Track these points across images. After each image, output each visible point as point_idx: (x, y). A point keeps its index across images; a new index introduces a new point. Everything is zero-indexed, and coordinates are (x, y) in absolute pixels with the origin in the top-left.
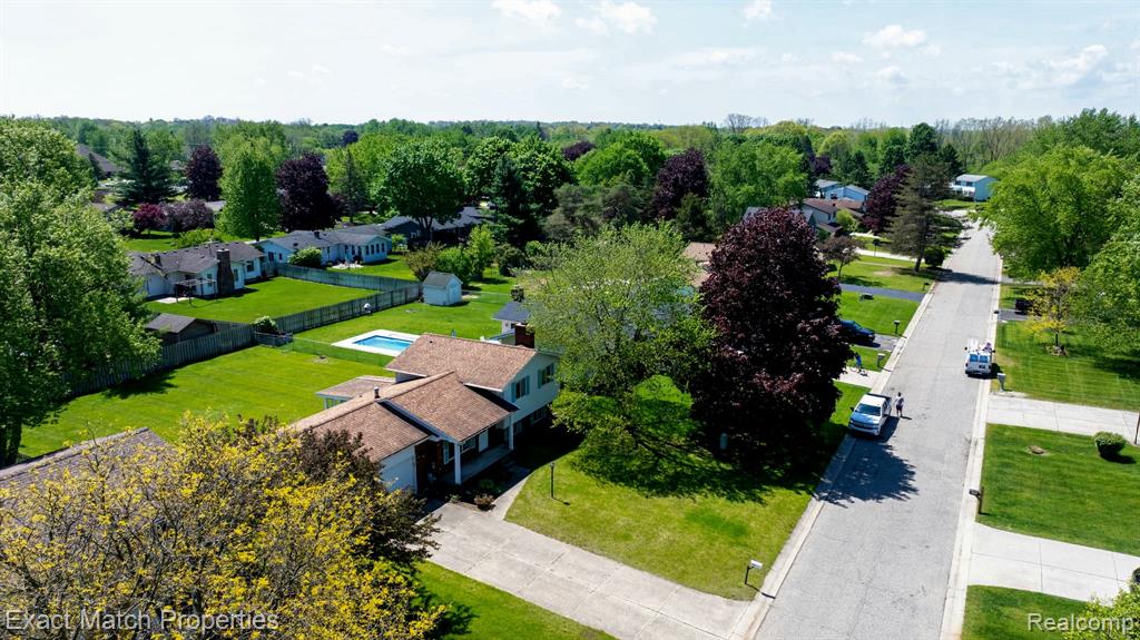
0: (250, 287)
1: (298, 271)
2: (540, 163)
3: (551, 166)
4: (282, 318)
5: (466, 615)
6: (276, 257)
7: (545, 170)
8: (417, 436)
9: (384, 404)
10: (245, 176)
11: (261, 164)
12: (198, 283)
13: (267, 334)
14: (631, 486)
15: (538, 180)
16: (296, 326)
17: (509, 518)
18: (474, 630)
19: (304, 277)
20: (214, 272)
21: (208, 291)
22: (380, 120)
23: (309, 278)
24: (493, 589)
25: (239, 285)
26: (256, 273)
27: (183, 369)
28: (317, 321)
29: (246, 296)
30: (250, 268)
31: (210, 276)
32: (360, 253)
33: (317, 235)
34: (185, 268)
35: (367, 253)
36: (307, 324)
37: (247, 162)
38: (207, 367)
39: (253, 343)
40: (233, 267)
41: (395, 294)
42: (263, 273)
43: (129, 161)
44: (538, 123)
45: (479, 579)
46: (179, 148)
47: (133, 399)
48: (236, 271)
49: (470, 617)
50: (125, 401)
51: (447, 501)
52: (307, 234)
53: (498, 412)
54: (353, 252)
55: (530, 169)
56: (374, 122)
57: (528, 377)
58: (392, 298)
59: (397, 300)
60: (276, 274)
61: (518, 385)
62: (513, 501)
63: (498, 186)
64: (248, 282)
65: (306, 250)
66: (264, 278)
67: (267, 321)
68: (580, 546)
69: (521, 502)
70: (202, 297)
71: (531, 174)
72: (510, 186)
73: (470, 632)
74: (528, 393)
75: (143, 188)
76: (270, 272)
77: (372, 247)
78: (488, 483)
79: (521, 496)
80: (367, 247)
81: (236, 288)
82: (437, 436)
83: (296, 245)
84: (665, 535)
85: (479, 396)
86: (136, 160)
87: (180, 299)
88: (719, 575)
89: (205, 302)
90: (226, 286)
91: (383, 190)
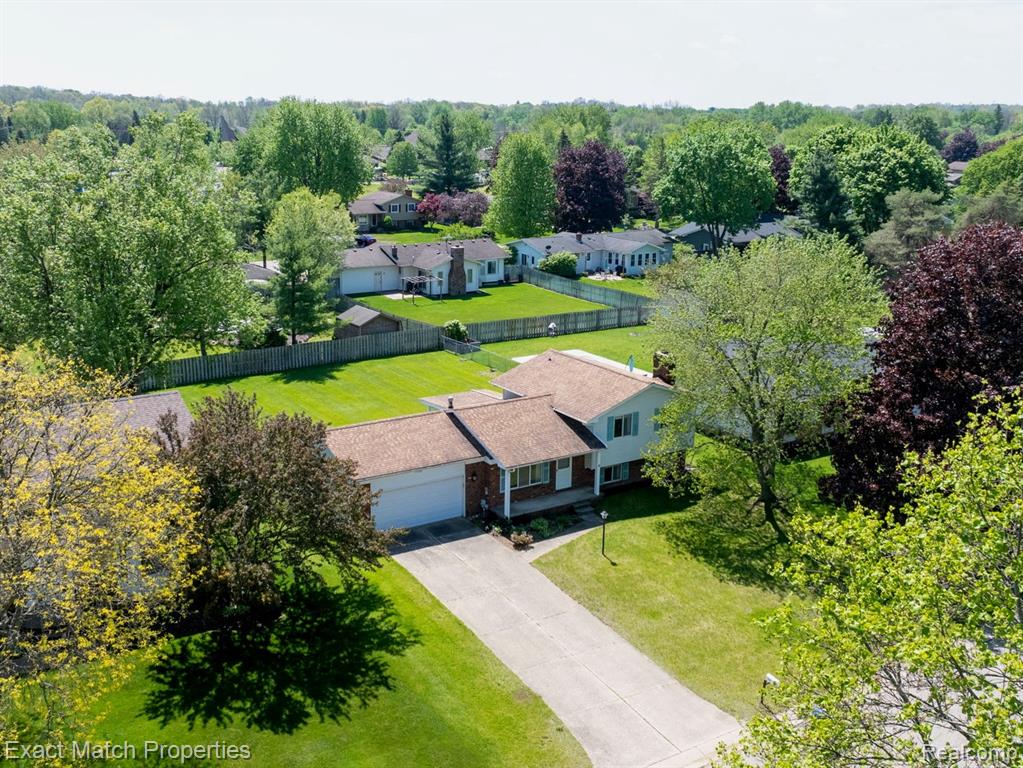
0: (484, 290)
1: (543, 278)
2: (888, 160)
3: (904, 165)
4: (477, 325)
5: (412, 639)
6: (529, 260)
7: (893, 170)
8: (470, 454)
9: (452, 416)
10: (516, 166)
11: (535, 153)
12: (428, 280)
13: (456, 339)
14: (710, 564)
15: (880, 184)
16: (492, 336)
17: (537, 563)
18: (408, 655)
19: (548, 285)
20: (446, 271)
21: (436, 290)
22: (768, 103)
23: (552, 286)
24: (460, 624)
25: (471, 287)
26: (499, 275)
27: (357, 364)
28: (519, 333)
29: (474, 299)
30: (491, 269)
31: (440, 275)
32: (623, 262)
33: (579, 238)
34: (420, 264)
35: (633, 264)
36: (506, 334)
37: (522, 151)
38: (380, 365)
39: (439, 347)
40: (467, 267)
41: (624, 313)
42: (507, 277)
43: (433, 147)
44: (999, 106)
45: (454, 612)
46: (487, 135)
47: (295, 385)
48: (470, 271)
49: (415, 642)
50: (287, 386)
51: (488, 532)
52: (568, 236)
53: (576, 446)
54: (617, 262)
55: (873, 168)
56: (761, 106)
57: (636, 414)
58: (619, 317)
59: (626, 320)
60: (521, 280)
61: (618, 422)
62: (557, 547)
63: (806, 190)
64: (485, 285)
65: (558, 255)
66: (506, 282)
67: (456, 325)
68: (591, 610)
69: (565, 550)
70: (431, 297)
71: (871, 175)
72: (820, 189)
73: (403, 656)
74: (636, 433)
75: (444, 178)
76: (514, 277)
77: (640, 256)
78: (542, 524)
79: (570, 546)
80: (633, 257)
81: (467, 291)
82: (491, 458)
83: (548, 247)
84: (708, 624)
85: (565, 425)
86: (440, 147)
87: (406, 297)
88: (736, 684)
89: (430, 301)
90: (457, 289)
91: (668, 189)
